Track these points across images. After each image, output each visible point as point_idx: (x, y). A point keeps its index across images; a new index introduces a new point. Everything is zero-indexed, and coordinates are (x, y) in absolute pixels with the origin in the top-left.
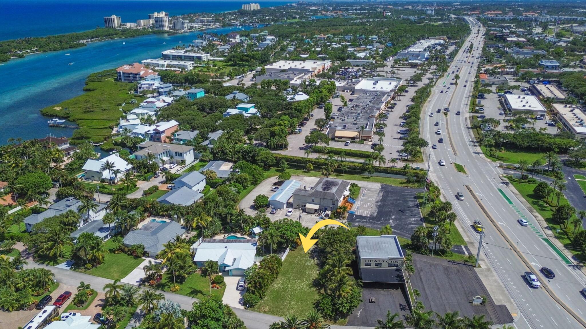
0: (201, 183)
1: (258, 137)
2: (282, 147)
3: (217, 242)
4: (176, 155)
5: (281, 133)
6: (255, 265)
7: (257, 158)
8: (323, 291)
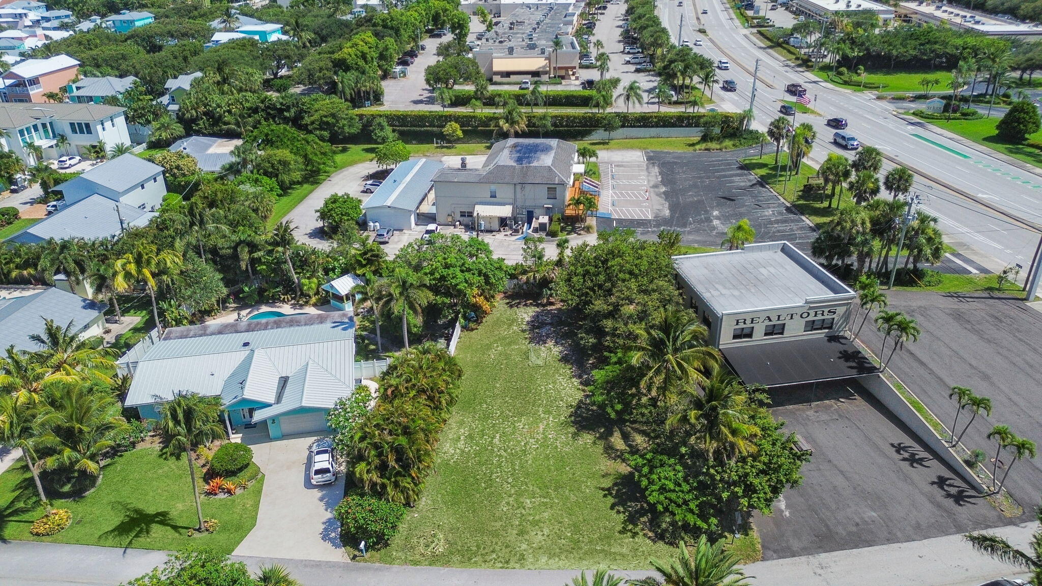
0: (150, 185)
1: (304, 76)
2: (368, 99)
3: (212, 334)
4: (74, 131)
5: (361, 63)
6: (360, 388)
7: (307, 120)
8: (617, 441)
